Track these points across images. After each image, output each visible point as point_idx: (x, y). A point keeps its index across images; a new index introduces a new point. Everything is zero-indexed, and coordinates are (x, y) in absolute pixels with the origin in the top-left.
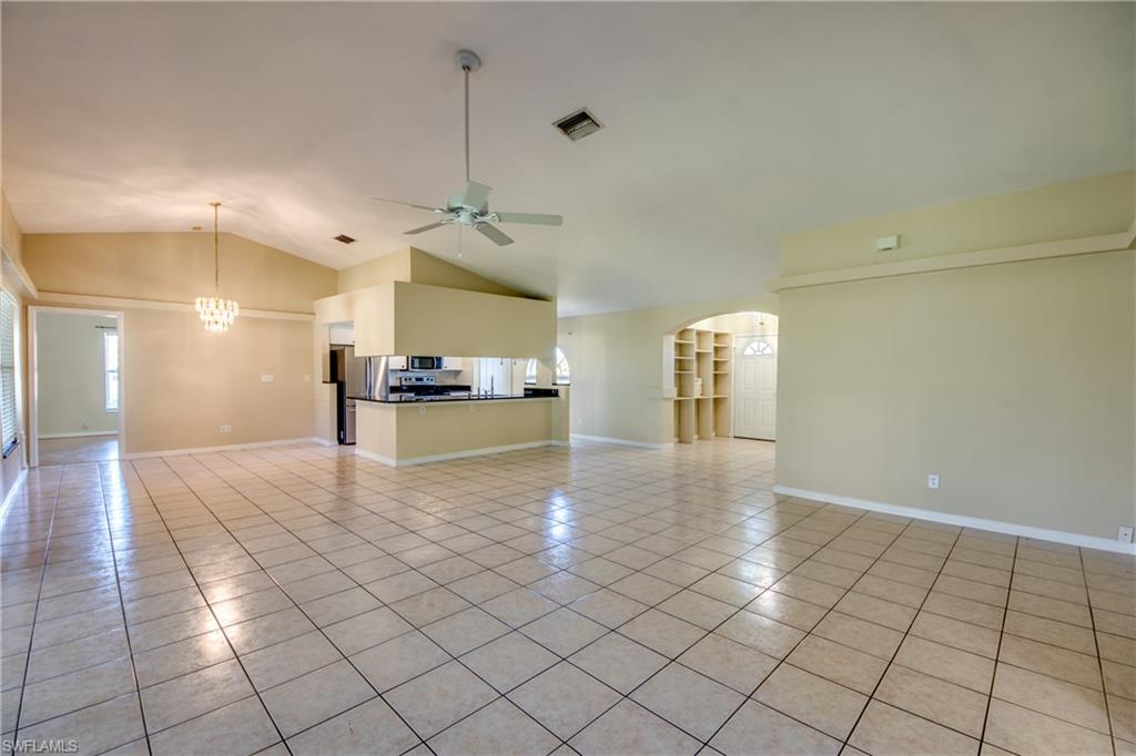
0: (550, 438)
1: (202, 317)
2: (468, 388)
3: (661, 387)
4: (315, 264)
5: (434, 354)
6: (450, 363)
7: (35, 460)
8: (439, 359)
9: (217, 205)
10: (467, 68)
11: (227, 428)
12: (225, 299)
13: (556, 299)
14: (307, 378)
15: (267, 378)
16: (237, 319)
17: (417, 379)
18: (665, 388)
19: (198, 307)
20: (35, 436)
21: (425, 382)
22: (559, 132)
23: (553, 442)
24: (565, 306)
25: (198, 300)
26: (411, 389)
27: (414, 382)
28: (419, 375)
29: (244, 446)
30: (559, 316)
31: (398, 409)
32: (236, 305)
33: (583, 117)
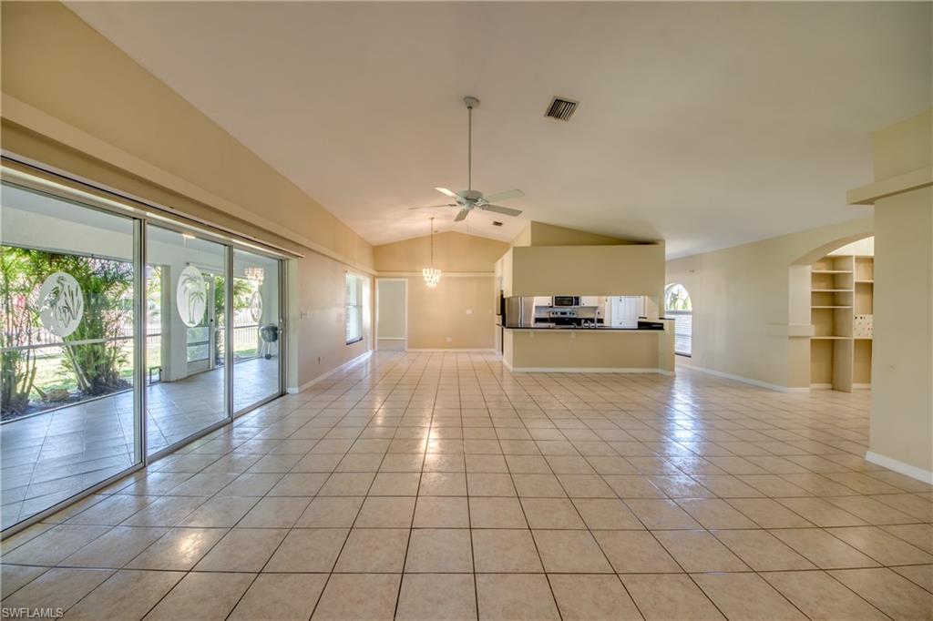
0: (657, 367)
1: (426, 279)
2: (601, 321)
3: (787, 324)
4: (495, 241)
5: (574, 295)
6: (586, 301)
7: (376, 349)
8: (577, 299)
9: (432, 219)
10: (470, 108)
11: (449, 340)
12: (434, 268)
13: (663, 241)
14: (490, 312)
15: (469, 312)
16: (441, 279)
17: (562, 313)
18: (790, 324)
19: (424, 274)
20: (376, 338)
21: (568, 316)
22: (552, 120)
23: (659, 371)
24: (673, 248)
25: (424, 270)
26: (552, 320)
27: (559, 315)
28: (563, 310)
29: (458, 350)
30: (667, 258)
31: (514, 333)
32: (439, 271)
33: (558, 102)
